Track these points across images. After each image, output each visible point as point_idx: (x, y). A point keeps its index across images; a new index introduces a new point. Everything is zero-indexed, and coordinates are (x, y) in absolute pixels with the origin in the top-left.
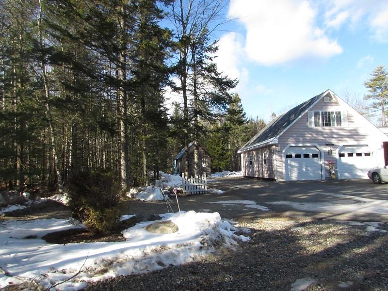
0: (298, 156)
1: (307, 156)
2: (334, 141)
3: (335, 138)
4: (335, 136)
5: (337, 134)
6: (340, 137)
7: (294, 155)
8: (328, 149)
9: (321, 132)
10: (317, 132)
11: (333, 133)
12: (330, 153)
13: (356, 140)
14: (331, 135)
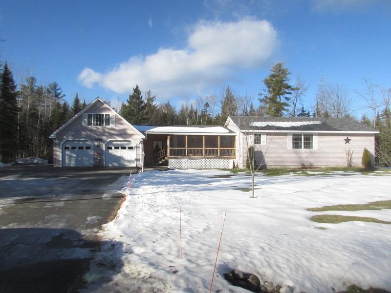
0: (73, 148)
1: (81, 148)
2: (104, 138)
3: (106, 136)
4: (106, 134)
5: (109, 133)
6: (111, 135)
7: (70, 148)
8: (96, 143)
9: (95, 131)
10: (91, 131)
11: (105, 132)
12: (98, 146)
13: (123, 138)
14: (103, 133)
